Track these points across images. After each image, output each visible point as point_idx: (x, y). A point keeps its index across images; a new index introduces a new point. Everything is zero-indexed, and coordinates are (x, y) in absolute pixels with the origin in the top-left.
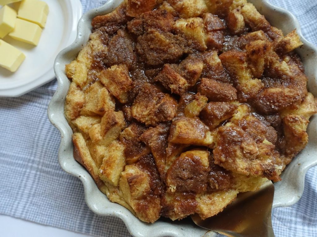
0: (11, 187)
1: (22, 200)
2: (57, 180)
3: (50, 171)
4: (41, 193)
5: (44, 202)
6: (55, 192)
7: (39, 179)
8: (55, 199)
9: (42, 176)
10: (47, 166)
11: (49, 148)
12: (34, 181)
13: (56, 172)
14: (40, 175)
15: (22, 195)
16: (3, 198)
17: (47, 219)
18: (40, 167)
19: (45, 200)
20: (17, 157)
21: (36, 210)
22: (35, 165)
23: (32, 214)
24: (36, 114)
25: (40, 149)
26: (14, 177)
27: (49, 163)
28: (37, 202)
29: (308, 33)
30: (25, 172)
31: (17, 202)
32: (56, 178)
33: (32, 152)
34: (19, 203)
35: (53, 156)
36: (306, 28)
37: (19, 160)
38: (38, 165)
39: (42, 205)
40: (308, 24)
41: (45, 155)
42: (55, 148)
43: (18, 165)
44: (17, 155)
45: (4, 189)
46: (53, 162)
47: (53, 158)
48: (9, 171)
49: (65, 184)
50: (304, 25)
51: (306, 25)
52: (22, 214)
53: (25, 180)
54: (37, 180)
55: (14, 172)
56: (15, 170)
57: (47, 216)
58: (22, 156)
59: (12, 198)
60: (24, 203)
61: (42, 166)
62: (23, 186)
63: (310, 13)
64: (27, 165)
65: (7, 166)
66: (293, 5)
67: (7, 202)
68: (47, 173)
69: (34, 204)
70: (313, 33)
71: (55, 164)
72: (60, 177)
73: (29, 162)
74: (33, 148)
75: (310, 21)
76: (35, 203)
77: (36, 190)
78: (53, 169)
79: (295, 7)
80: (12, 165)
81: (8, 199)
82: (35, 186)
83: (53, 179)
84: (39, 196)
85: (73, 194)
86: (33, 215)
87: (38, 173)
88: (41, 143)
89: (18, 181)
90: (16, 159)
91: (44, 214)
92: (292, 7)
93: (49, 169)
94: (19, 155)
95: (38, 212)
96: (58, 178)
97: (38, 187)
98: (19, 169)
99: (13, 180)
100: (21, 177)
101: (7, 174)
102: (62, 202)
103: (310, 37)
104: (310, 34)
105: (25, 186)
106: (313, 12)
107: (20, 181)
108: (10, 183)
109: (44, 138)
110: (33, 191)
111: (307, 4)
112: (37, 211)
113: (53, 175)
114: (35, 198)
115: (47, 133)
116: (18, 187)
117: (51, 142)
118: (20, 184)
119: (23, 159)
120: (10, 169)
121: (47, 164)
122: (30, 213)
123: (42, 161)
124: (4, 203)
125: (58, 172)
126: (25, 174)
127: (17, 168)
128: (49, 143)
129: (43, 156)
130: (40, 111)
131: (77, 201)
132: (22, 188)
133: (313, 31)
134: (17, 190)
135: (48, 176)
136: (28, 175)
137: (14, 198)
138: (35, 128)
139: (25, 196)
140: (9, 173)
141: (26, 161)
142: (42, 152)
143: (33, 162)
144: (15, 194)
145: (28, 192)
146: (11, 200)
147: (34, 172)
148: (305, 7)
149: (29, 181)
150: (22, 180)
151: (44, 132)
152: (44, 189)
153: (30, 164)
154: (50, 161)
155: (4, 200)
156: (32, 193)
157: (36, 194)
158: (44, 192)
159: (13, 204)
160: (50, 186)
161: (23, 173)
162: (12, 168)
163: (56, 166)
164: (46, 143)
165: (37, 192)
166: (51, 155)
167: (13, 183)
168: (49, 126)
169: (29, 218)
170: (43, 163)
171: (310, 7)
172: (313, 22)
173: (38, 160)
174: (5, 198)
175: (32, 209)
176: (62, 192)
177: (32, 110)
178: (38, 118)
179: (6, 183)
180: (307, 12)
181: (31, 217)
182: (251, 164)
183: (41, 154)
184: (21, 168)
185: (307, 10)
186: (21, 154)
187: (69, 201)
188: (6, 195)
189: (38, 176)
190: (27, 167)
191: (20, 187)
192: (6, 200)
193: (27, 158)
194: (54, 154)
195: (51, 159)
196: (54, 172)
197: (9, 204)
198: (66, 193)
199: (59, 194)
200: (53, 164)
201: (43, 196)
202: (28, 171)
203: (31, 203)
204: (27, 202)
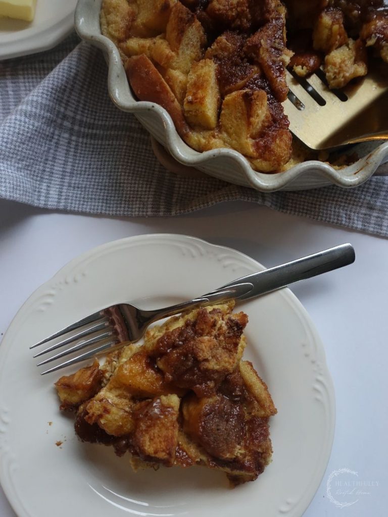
1: (53, 182)
2: (109, 145)
3: (96, 134)
4: (83, 169)
5: (90, 182)
6: (107, 163)
7: (76, 149)
8: (109, 174)
9: (82, 143)
12: (68, 151)
13: (105, 133)
14: (77, 141)
15: (51, 174)
17: (100, 204)
18: (76, 128)
19: (92, 178)
21: (80, 194)
22: (67, 124)
23: (76, 200)
27: (92, 121)
28: (79, 184)
30: (53, 134)
31: (45, 184)
32: (107, 142)
34: (48, 187)
38: (73, 124)
39: (88, 186)
41: (84, 109)
46: (99, 120)
47: (98, 114)
52: (59, 202)
53: (53, 148)
54: (72, 150)
57: (101, 201)
60: (58, 186)
61: (80, 126)
62: (51, 158)
68: (92, 136)
69: (74, 187)
72: (113, 140)
76: (76, 185)
77: (73, 166)
78: (100, 129)
82: (70, 160)
83: (101, 145)
84: (81, 174)
86: (78, 202)
87: (74, 138)
91: (95, 199)
93: (94, 131)
95: (84, 198)
96: (111, 142)
97: (77, 161)
100: (48, 142)
105: (54, 158)
107: (46, 149)
110: (69, 167)
112: (82, 196)
113: (102, 139)
114: (74, 178)
116: (43, 160)
121: (90, 124)
122: (72, 200)
123: (78, 117)
125: (109, 133)
126: (52, 137)
129: (80, 109)
132: (50, 163)
134: (42, 164)
135: (92, 141)
136: (58, 139)
137: (39, 179)
139: (57, 176)
142: (79, 102)
143: (64, 116)
144: (40, 172)
145: (61, 169)
147: (66, 135)
149: (60, 150)
150: (49, 149)
152: (89, 163)
154: (95, 119)
156: (68, 170)
157: (75, 172)
158: (88, 166)
160: (97, 156)
163: (105, 126)
165: (75, 168)
166: (94, 110)
169: (71, 206)
170: (82, 121)
173: (71, 114)
175: (73, 193)
181: (75, 206)
183: (78, 106)
187: (131, 175)
189: (73, 143)
191: (47, 160)
195: (95, 116)
196: (103, 135)
200: (100, 123)
201: (87, 173)
202: (57, 132)
203: (70, 186)
204: (63, 186)
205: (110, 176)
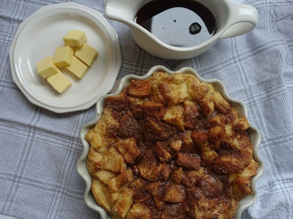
0: (45, 205)
1: (53, 214)
2: (77, 201)
3: (72, 195)
4: (66, 209)
5: (68, 215)
6: (76, 209)
7: (64, 200)
9: (67, 198)
10: (70, 192)
11: (71, 179)
12: (61, 201)
13: (76, 196)
14: (65, 197)
15: (52, 210)
16: (40, 212)
18: (65, 191)
19: (69, 214)
20: (49, 183)
22: (61, 190)
24: (61, 154)
25: (64, 180)
26: (46, 198)
27: (71, 189)
28: (63, 215)
29: (258, 100)
30: (55, 194)
31: (49, 215)
32: (77, 200)
33: (59, 180)
34: (50, 216)
35: (74, 185)
36: (256, 96)
37: (50, 186)
38: (64, 190)
40: (258, 94)
41: (68, 184)
42: (75, 179)
43: (49, 189)
44: (48, 182)
45: (40, 206)
46: (74, 189)
47: (74, 186)
48: (43, 194)
49: (83, 205)
50: (255, 93)
51: (257, 94)
53: (54, 199)
54: (63, 200)
55: (47, 194)
56: (47, 193)
58: (51, 183)
59: (45, 212)
60: (54, 216)
61: (67, 191)
62: (53, 204)
63: (261, 86)
64: (56, 189)
65: (42, 190)
66: (249, 77)
67: (42, 215)
68: (70, 196)
69: (61, 217)
70: (261, 101)
71: (76, 191)
72: (79, 200)
73: (57, 187)
74: (59, 177)
75: (260, 92)
77: (62, 207)
78: (74, 194)
79: (251, 79)
80: (45, 190)
81: (43, 213)
82: (61, 204)
83: (74, 200)
84: (65, 211)
85: (89, 211)
87: (64, 195)
88: (65, 176)
89: (49, 200)
90: (48, 185)
92: (248, 78)
93: (72, 194)
94: (50, 183)
96: (78, 200)
97: (64, 205)
98: (50, 192)
99: (46, 200)
100: (52, 198)
101: (42, 196)
102: (81, 217)
103: (259, 103)
104: (259, 101)
105: (55, 204)
106: (262, 85)
107: (51, 200)
108: (44, 202)
109: (67, 172)
110: (60, 207)
111: (259, 78)
113: (75, 198)
114: (62, 212)
115: (70, 168)
116: (49, 205)
117: (72, 174)
118: (51, 203)
119: (53, 185)
120: (44, 192)
121: (70, 190)
123: (66, 187)
124: (40, 216)
125: (78, 196)
126: (54, 196)
127: (48, 192)
128: (71, 175)
129: (67, 184)
130: (64, 151)
131: (92, 216)
132: (52, 205)
133: (261, 99)
134: (49, 206)
135: (71, 198)
136: (57, 196)
137: (47, 212)
138: (60, 164)
139: (55, 211)
140: (43, 195)
141: (55, 187)
142: (66, 181)
143: (60, 187)
144: (48, 210)
145: (57, 208)
146: (45, 213)
147: (60, 194)
148: (258, 80)
149: (57, 200)
150: (52, 200)
151: (67, 167)
152: (68, 207)
153: (58, 189)
154: (72, 188)
155: (40, 213)
156: (60, 209)
157: (62, 210)
159: (47, 216)
160: (72, 205)
161: (53, 195)
162: (45, 191)
163: (76, 192)
164: (69, 175)
165: (63, 208)
166: (73, 184)
167: (46, 202)
168: (70, 163)
170: (67, 189)
171: (261, 81)
172: (262, 93)
173: (63, 186)
174: (41, 212)
176: (81, 210)
177: (58, 150)
178: (63, 157)
179: (41, 202)
180: (258, 84)
182: (205, 213)
183: (66, 183)
184: (51, 191)
185: (258, 83)
186: (51, 182)
187: (86, 216)
188: (41, 210)
189: (63, 197)
190: (55, 191)
191: (51, 205)
192: (42, 214)
193: (55, 184)
194: (75, 183)
196: (75, 196)
197: (44, 216)
198: (84, 210)
199: (79, 211)
200: (74, 190)
201: (67, 211)
202: (56, 193)
203: (59, 216)
204: (56, 215)
205: (77, 215)
